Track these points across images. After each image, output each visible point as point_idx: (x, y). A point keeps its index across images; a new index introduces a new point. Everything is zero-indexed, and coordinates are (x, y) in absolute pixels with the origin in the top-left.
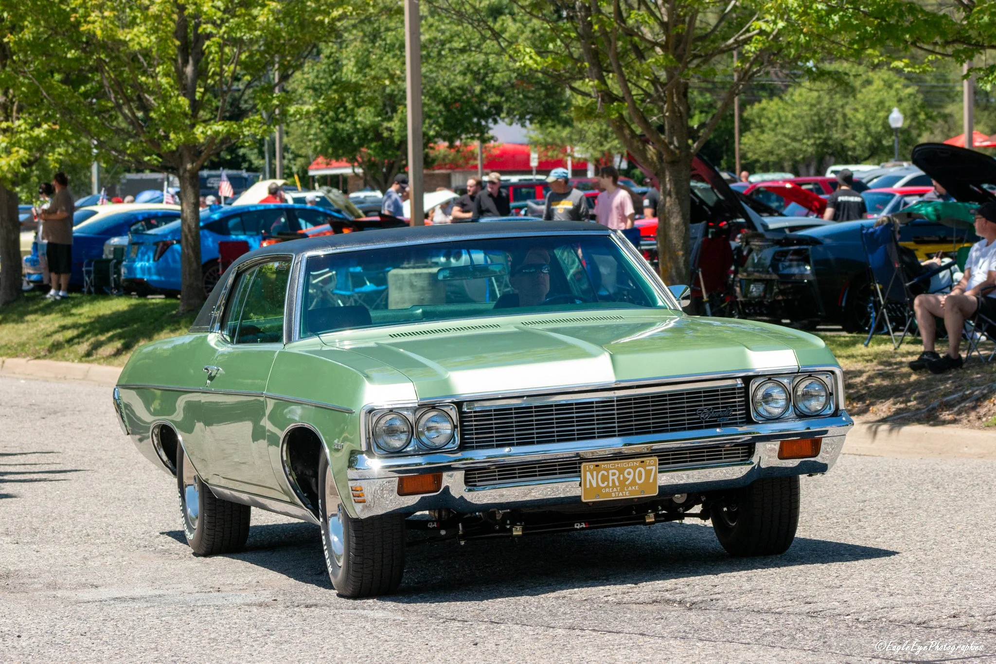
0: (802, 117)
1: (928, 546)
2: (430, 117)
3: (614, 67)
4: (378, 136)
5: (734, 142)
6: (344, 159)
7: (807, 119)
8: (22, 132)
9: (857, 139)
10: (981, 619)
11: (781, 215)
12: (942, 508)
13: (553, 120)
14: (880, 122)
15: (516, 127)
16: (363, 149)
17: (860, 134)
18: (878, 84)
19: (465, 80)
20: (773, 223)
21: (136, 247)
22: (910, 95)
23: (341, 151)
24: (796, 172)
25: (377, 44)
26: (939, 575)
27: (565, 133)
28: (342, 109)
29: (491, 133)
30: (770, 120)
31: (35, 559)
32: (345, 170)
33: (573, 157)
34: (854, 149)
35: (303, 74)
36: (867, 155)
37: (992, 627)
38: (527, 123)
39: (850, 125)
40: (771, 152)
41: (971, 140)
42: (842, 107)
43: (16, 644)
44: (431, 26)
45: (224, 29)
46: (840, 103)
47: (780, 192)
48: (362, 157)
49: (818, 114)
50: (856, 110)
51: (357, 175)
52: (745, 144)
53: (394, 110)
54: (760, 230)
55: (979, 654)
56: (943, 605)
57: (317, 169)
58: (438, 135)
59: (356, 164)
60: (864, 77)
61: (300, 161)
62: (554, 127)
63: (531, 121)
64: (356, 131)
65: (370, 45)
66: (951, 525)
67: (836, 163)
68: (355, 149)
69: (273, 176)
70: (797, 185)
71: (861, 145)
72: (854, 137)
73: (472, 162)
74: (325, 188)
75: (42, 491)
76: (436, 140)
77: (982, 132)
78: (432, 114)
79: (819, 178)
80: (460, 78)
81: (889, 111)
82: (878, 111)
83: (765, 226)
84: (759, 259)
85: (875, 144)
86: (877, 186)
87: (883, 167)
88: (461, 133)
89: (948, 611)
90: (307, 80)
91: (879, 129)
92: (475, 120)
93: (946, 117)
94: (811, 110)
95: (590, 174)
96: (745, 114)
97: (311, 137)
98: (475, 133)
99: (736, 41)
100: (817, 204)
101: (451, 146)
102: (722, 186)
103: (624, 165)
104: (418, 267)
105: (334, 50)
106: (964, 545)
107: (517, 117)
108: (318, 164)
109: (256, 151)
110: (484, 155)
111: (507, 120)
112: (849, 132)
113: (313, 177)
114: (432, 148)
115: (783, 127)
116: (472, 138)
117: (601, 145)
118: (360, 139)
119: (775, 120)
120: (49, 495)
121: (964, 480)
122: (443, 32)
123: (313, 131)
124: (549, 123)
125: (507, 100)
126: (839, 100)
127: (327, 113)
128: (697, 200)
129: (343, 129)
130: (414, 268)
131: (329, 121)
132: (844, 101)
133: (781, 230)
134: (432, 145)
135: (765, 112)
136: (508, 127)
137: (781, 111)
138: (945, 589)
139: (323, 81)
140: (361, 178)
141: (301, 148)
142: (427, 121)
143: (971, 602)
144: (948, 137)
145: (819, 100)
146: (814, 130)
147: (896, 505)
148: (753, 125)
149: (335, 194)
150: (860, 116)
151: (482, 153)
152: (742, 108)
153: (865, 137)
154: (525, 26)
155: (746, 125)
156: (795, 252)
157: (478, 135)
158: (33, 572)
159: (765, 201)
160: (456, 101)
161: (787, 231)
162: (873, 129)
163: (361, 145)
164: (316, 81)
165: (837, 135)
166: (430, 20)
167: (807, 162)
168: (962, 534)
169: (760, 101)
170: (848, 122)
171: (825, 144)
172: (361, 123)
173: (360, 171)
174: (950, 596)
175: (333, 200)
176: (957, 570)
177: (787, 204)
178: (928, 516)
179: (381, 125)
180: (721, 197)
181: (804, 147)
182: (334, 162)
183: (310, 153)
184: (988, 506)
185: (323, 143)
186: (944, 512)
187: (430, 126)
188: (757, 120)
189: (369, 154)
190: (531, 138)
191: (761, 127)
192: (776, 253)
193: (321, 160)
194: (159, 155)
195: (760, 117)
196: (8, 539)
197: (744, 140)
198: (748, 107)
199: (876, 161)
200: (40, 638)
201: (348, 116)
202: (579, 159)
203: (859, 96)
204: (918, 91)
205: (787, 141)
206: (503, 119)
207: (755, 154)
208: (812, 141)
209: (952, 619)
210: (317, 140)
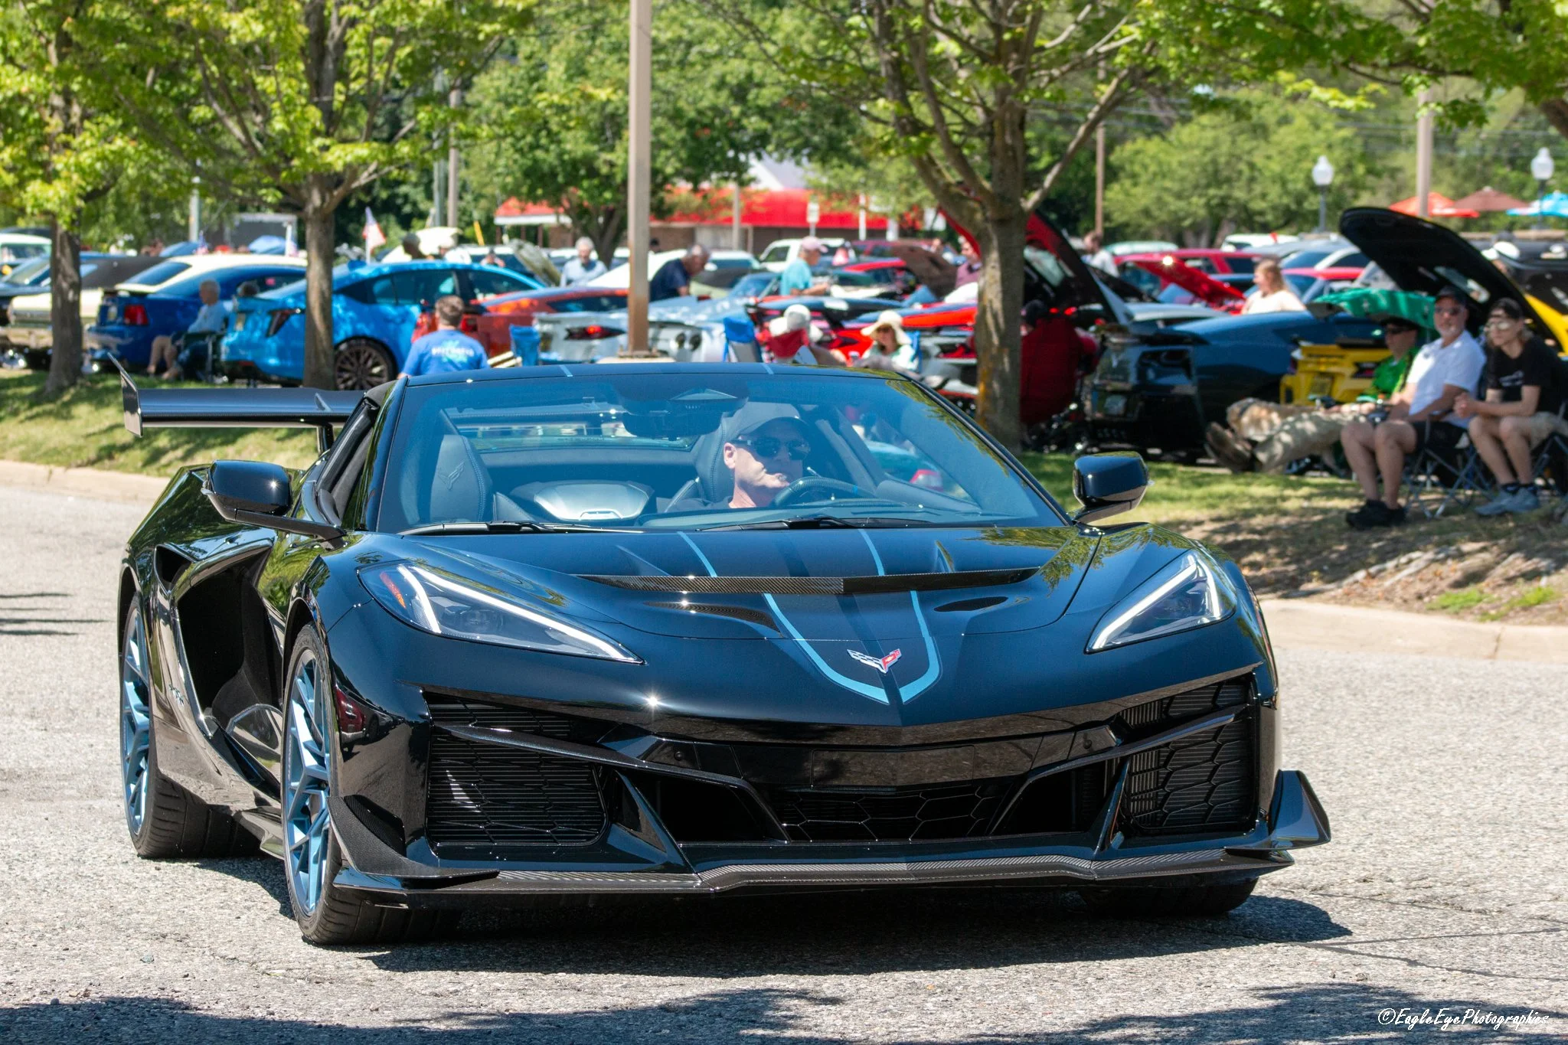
0: (1191, 166)
1: (1334, 778)
2: (666, 147)
3: (922, 84)
4: (593, 173)
5: (1094, 198)
6: (545, 202)
7: (1197, 169)
8: (86, 149)
9: (1269, 198)
10: (1403, 885)
11: (1155, 301)
12: (1358, 724)
13: (840, 158)
14: (1302, 176)
15: (789, 165)
16: (571, 189)
17: (1274, 192)
18: (1300, 121)
19: (718, 97)
20: (1141, 312)
21: (243, 316)
22: (1345, 140)
23: (540, 192)
24: (1180, 241)
25: (598, 42)
26: (1347, 820)
27: (858, 176)
28: (544, 133)
29: (752, 173)
30: (1145, 167)
31: (68, 753)
32: (545, 218)
33: (866, 209)
34: (1262, 213)
35: (492, 80)
36: (1281, 222)
37: (1417, 898)
38: (804, 160)
39: (1260, 179)
40: (1147, 212)
41: (1426, 205)
42: (1250, 152)
43: (26, 875)
44: (674, 19)
45: (373, 13)
46: (1247, 146)
47: (1153, 268)
48: (569, 201)
49: (1214, 162)
50: (1269, 158)
51: (562, 226)
52: (1110, 200)
53: (618, 135)
54: (1123, 321)
55: (1397, 936)
56: (1349, 864)
57: (506, 215)
58: (678, 173)
59: (561, 210)
60: (1282, 112)
61: (483, 203)
62: (841, 167)
63: (810, 156)
64: (563, 162)
65: (589, 43)
66: (1369, 748)
67: (1238, 231)
68: (561, 189)
69: (444, 222)
70: (1181, 260)
71: (1274, 208)
72: (1264, 196)
73: (724, 214)
74: (516, 241)
75: (87, 656)
76: (675, 180)
77: (1444, 195)
78: (671, 143)
79: (1213, 251)
80: (710, 95)
81: (1315, 161)
82: (1299, 161)
83: (1129, 316)
84: (1121, 363)
85: (1293, 207)
86: (1294, 265)
87: (1301, 239)
88: (712, 170)
89: (1355, 872)
90: (498, 90)
91: (1300, 186)
92: (731, 154)
93: (1394, 172)
94: (1204, 154)
95: (892, 236)
96: (1112, 158)
97: (500, 170)
98: (731, 171)
99: (1096, 53)
100: (1205, 288)
101: (696, 190)
102: (1072, 258)
103: (940, 224)
104: (638, 357)
105: (536, 49)
106: (1385, 778)
107: (790, 151)
108: (508, 208)
109: (421, 188)
110: (742, 204)
111: (776, 155)
112: (1258, 189)
113: (501, 228)
114: (669, 191)
115: (1164, 176)
116: (726, 179)
117: (908, 193)
118: (567, 175)
119: (1153, 168)
120: (96, 662)
121: (1393, 685)
122: (691, 30)
123: (502, 162)
124: (835, 161)
125: (775, 128)
126: (1245, 143)
127: (524, 137)
128: (1035, 277)
129: (544, 161)
130: (631, 357)
131: (526, 149)
132: (1254, 143)
133: (1152, 323)
134: (668, 187)
135: (1140, 157)
136: (777, 166)
137: (1162, 156)
138: (1354, 841)
139: (520, 92)
140: (569, 230)
141: (485, 185)
142: (664, 153)
143: (1389, 860)
144: (1395, 201)
145: (1216, 143)
146: (1208, 186)
147: (1294, 717)
148: (1122, 175)
149: (530, 253)
150: (1275, 167)
151: (740, 200)
152: (1109, 149)
153: (1280, 197)
154: (806, 23)
155: (1112, 174)
156: (1172, 355)
157: (734, 175)
158: (63, 772)
159: (1133, 282)
160: (705, 126)
161: (1161, 325)
162: (1291, 186)
163: (567, 184)
164: (511, 91)
165: (1239, 194)
166: (673, 11)
167: (1197, 230)
168: (1383, 762)
169: (1134, 140)
170: (1256, 174)
171: (1223, 204)
172: (569, 152)
173: (566, 220)
174: (1361, 852)
175: (528, 262)
176: (1373, 814)
177: (1165, 286)
178: (1338, 735)
179: (597, 158)
180: (1070, 273)
181: (1193, 209)
182: (530, 204)
183: (497, 192)
184: (1424, 722)
185: (516, 179)
186: (1360, 730)
187: (668, 158)
188: (1128, 167)
189: (580, 198)
190: (809, 181)
191: (1134, 176)
192: (1144, 355)
193: (513, 203)
194: (279, 188)
195: (1132, 162)
196: (34, 723)
197: (1110, 194)
198: (1118, 149)
199: (1294, 229)
200: (62, 867)
201: (552, 142)
202: (876, 214)
203: (1274, 138)
204: (1356, 135)
205: (1169, 198)
206: (770, 154)
207: (1123, 213)
208: (1203, 201)
209: (1362, 884)
210: (508, 175)
